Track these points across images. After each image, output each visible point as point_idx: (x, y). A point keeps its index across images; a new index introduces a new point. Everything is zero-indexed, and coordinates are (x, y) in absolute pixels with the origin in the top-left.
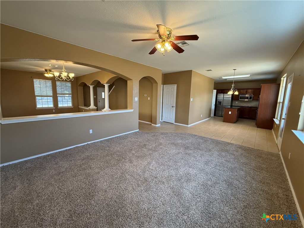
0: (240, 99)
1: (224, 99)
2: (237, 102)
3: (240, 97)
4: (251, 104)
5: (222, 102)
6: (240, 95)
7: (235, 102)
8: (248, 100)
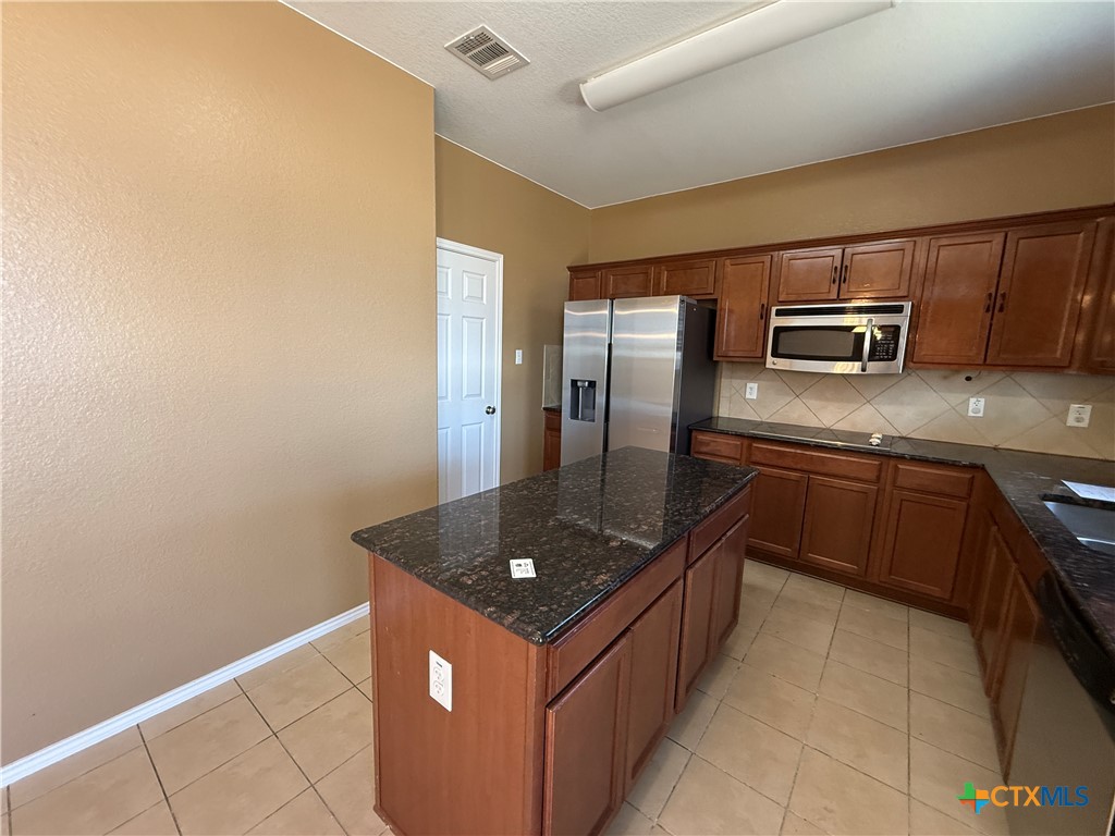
0: (770, 361)
1: (615, 353)
2: (752, 390)
3: (778, 330)
4: (888, 410)
5: (602, 389)
6: (774, 309)
7: (736, 383)
8: (863, 370)
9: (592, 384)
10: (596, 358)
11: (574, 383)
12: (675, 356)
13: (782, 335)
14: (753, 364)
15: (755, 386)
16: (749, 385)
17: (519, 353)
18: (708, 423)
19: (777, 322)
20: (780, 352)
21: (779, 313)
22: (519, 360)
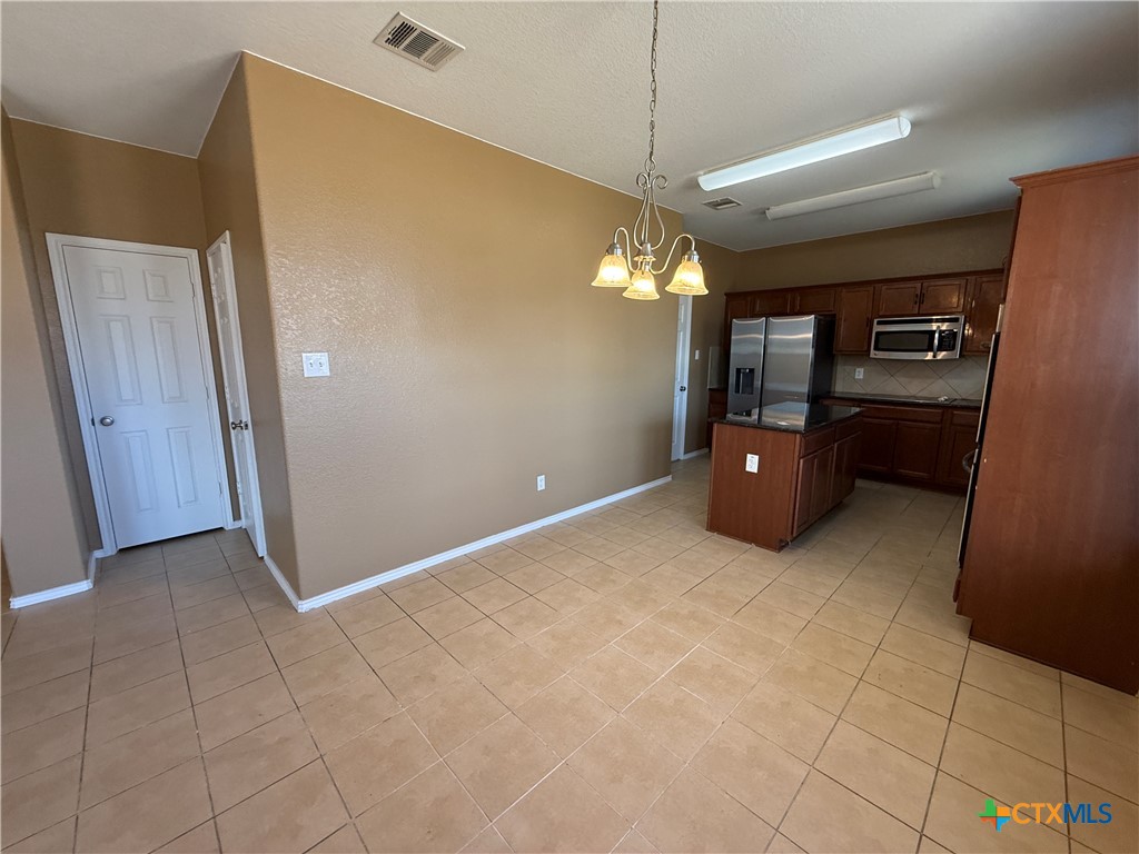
0: (873, 353)
1: (769, 351)
2: (860, 373)
3: (878, 334)
4: (955, 382)
5: (758, 373)
6: (876, 321)
7: (848, 368)
8: (934, 356)
9: (752, 371)
10: (756, 355)
11: (738, 371)
12: (810, 351)
13: (881, 337)
14: (861, 355)
15: (862, 370)
16: (858, 370)
17: (697, 352)
18: (829, 395)
19: (877, 328)
20: (880, 346)
21: (879, 323)
22: (697, 358)
